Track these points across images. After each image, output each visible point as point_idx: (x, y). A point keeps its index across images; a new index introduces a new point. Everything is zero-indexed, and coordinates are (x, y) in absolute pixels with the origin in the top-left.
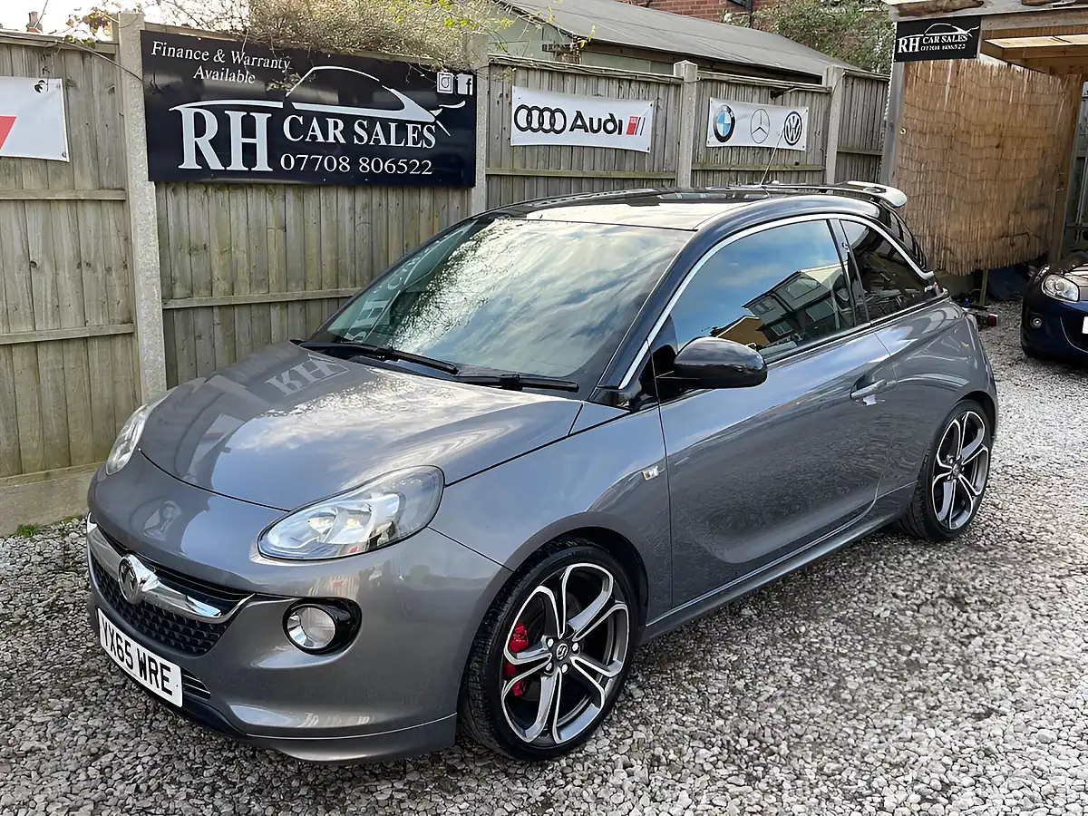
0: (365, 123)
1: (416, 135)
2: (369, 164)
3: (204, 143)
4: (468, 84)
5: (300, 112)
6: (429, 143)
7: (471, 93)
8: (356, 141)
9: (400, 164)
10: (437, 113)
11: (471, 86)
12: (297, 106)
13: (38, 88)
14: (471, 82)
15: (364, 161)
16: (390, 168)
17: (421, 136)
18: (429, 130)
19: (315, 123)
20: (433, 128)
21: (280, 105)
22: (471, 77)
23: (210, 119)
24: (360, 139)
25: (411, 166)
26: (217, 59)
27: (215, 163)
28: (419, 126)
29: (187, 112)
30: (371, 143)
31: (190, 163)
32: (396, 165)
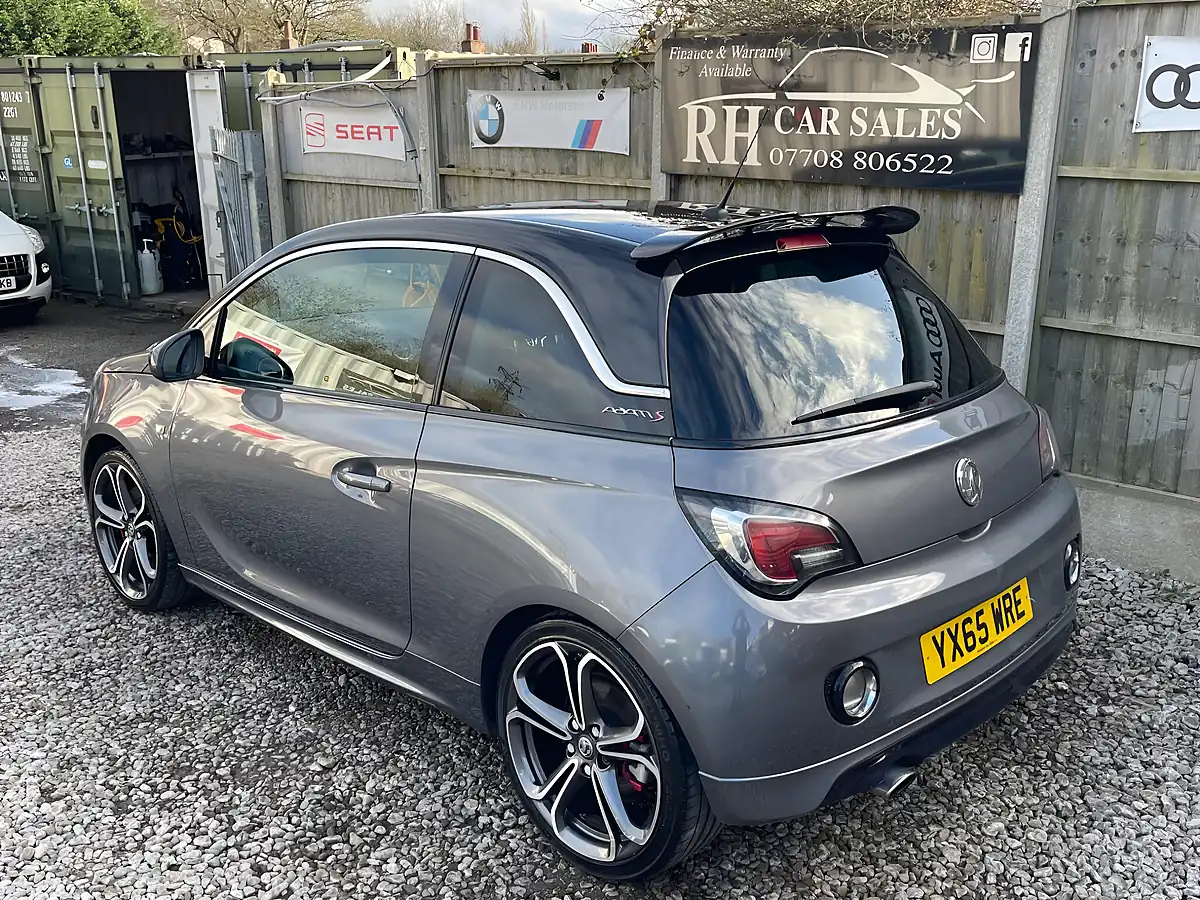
0: (865, 110)
1: (932, 123)
2: (866, 160)
3: (704, 138)
4: (1024, 45)
5: (793, 102)
6: (950, 131)
7: (1026, 58)
8: (852, 133)
9: (906, 159)
10: (966, 91)
11: (1028, 50)
12: (790, 96)
13: (601, 98)
14: (1029, 42)
15: (860, 156)
16: (894, 165)
17: (940, 122)
18: (953, 116)
19: (807, 113)
20: (959, 112)
21: (772, 96)
22: (1029, 35)
23: (710, 113)
24: (858, 129)
25: (922, 164)
26: (719, 55)
27: (711, 158)
28: (938, 111)
29: (692, 109)
30: (871, 134)
31: (691, 157)
32: (902, 162)
